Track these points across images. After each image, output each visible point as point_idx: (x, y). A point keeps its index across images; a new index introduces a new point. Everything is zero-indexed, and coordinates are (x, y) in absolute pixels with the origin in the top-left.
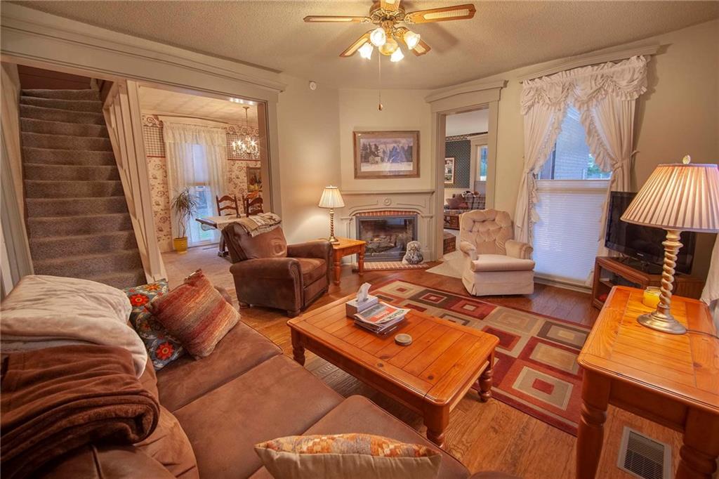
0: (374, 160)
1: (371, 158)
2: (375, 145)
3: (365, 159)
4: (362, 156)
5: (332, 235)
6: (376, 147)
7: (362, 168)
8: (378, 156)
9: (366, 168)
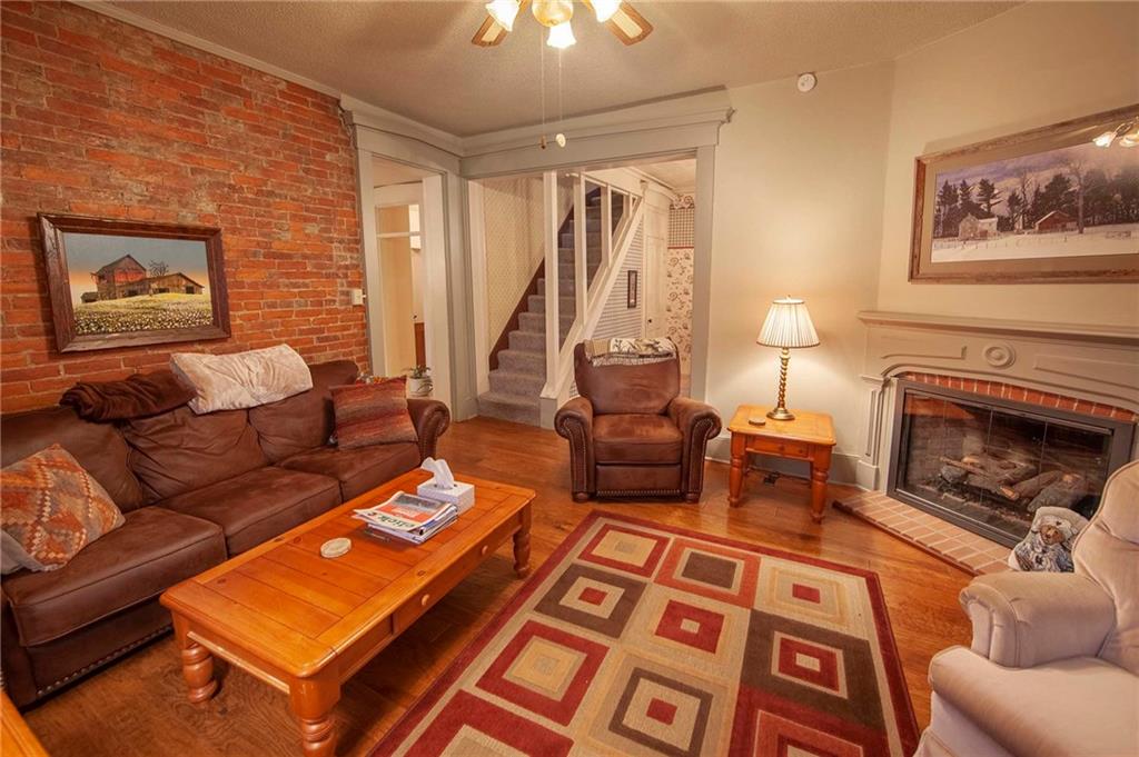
0: (973, 228)
1: (964, 225)
2: (984, 184)
3: (947, 227)
4: (937, 223)
5: (781, 404)
6: (987, 189)
7: (934, 254)
8: (989, 215)
9: (945, 253)
